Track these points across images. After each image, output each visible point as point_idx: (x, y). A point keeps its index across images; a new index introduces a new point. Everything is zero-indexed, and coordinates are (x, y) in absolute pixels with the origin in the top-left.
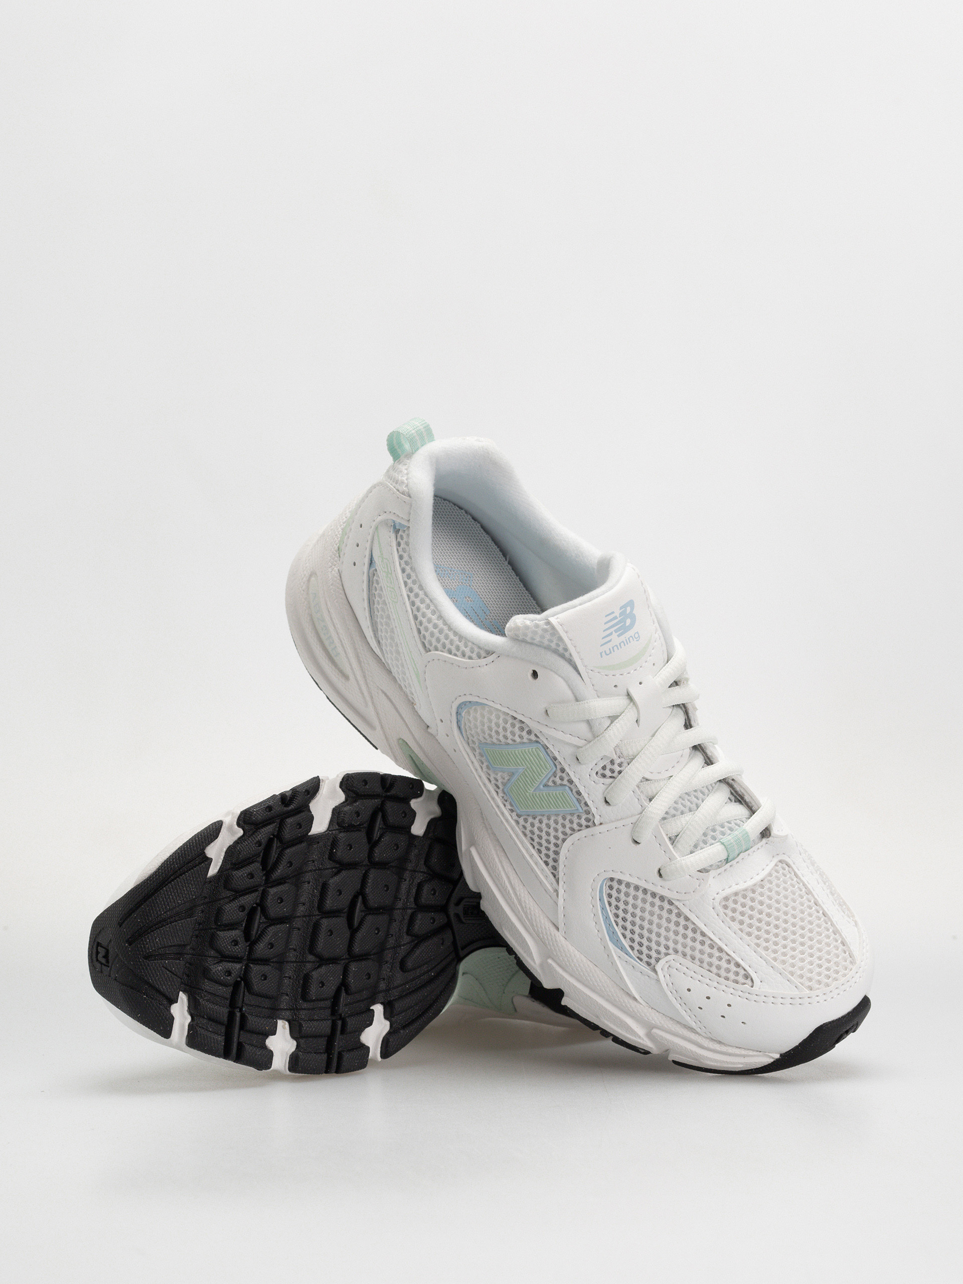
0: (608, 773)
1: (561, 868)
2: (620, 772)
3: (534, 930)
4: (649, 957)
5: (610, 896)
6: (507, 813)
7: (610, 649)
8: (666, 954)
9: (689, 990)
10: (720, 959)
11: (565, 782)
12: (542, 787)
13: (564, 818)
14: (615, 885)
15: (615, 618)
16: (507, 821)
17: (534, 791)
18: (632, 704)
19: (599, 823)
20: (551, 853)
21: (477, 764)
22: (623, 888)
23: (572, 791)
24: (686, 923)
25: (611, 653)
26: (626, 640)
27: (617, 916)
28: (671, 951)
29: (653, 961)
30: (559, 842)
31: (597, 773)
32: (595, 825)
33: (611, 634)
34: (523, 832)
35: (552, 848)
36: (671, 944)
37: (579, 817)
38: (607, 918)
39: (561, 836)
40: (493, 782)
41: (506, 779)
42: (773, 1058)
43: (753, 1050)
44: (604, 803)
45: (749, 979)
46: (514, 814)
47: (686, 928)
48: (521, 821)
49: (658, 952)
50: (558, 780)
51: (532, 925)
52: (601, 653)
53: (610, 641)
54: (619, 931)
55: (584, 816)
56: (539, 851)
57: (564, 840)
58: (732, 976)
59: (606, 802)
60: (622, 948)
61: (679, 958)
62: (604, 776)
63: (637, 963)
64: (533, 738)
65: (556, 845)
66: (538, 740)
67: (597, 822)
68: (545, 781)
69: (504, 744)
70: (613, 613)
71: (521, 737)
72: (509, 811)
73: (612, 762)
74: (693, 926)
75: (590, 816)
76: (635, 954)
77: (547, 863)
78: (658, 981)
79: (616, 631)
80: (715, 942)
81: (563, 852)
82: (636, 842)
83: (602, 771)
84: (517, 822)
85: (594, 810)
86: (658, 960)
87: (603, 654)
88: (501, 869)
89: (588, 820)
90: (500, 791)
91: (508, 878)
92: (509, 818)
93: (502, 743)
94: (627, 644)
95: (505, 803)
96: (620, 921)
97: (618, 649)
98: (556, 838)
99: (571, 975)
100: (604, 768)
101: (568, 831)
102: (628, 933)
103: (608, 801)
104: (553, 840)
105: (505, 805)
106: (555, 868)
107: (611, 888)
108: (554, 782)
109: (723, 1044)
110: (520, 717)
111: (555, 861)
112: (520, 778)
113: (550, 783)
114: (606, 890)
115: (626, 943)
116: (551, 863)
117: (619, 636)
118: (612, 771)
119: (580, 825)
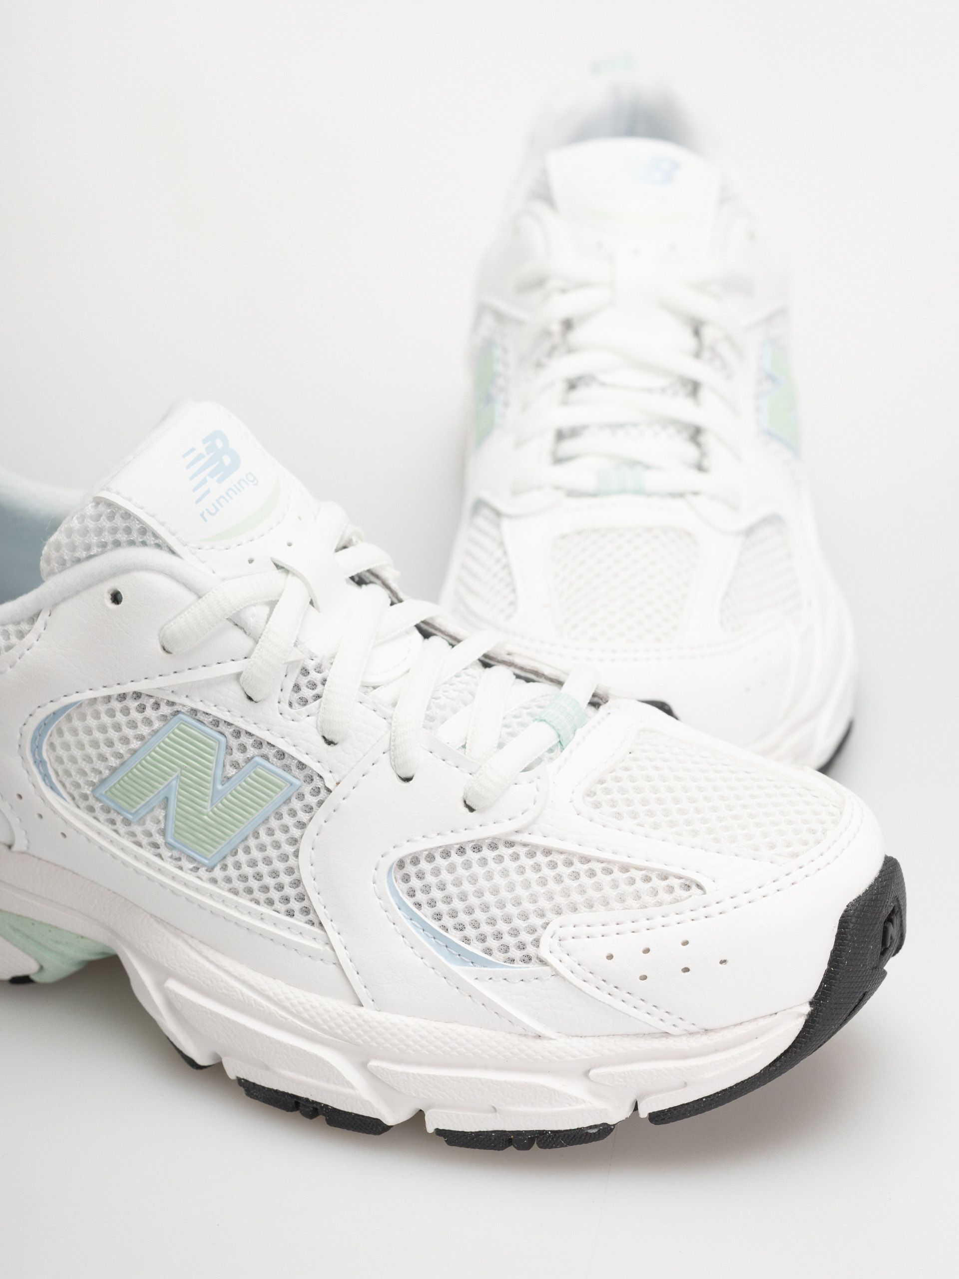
0: (307, 693)
1: (316, 901)
2: (324, 682)
3: (324, 1031)
4: (522, 946)
5: (412, 893)
6: (190, 878)
7: (213, 505)
8: (545, 926)
9: (610, 957)
10: (632, 881)
11: (252, 751)
12: (220, 787)
13: (279, 816)
14: (410, 869)
15: (201, 456)
16: (198, 890)
17: (212, 804)
18: (290, 576)
19: (335, 784)
20: (290, 892)
21: (107, 830)
22: (424, 865)
23: (267, 759)
24: (550, 858)
25: (217, 510)
26: (235, 485)
27: (438, 917)
28: (550, 915)
29: (530, 950)
30: (292, 861)
31: (290, 704)
32: (329, 791)
33: (204, 481)
34: (230, 890)
35: (285, 879)
36: (543, 903)
37: (301, 797)
38: (425, 928)
39: (289, 849)
40: (144, 841)
41: (161, 818)
42: (801, 1015)
43: (764, 1017)
44: (326, 746)
45: (694, 887)
46: (202, 872)
47: (553, 865)
48: (218, 873)
49: (532, 930)
50: (238, 756)
51: (316, 1026)
52: (202, 515)
53: (208, 492)
54: (454, 936)
55: (307, 789)
56: (270, 902)
57: (296, 854)
58: (664, 896)
59: (330, 743)
60: (474, 960)
61: (569, 917)
62: (304, 702)
63: (508, 969)
64: (165, 710)
65: (290, 871)
66: (176, 708)
67: (330, 786)
68: (219, 772)
69: (129, 755)
70: (193, 450)
71: (148, 722)
72: (193, 873)
73: (305, 672)
74: (563, 857)
75: (317, 782)
76: (498, 957)
77: (290, 913)
78: (556, 974)
79: (212, 474)
80: (609, 862)
81: (305, 873)
82: (407, 780)
83: (296, 696)
84: (214, 881)
85: (316, 767)
86: (536, 943)
87: (206, 515)
88: (225, 977)
89: (316, 791)
90: (163, 851)
91: (244, 983)
92: (198, 881)
93: (126, 758)
94: (240, 491)
95: (179, 863)
96: (447, 921)
97: (227, 501)
98: (284, 858)
99: (419, 1064)
100: (297, 688)
101: (295, 832)
102: (470, 932)
103: (330, 740)
104: (280, 866)
105: (181, 868)
106: (306, 911)
107: (406, 879)
108: (236, 765)
109: (712, 1030)
110: (130, 688)
111: (301, 898)
112: (180, 797)
113: (231, 771)
114: (401, 888)
115: (475, 948)
116: (295, 905)
117: (220, 481)
118: (313, 686)
119: (309, 809)
